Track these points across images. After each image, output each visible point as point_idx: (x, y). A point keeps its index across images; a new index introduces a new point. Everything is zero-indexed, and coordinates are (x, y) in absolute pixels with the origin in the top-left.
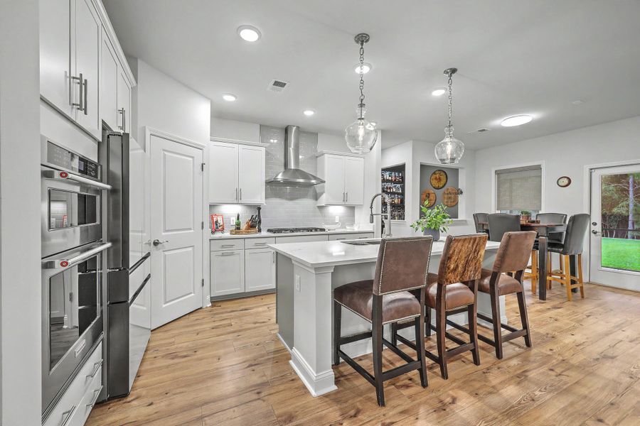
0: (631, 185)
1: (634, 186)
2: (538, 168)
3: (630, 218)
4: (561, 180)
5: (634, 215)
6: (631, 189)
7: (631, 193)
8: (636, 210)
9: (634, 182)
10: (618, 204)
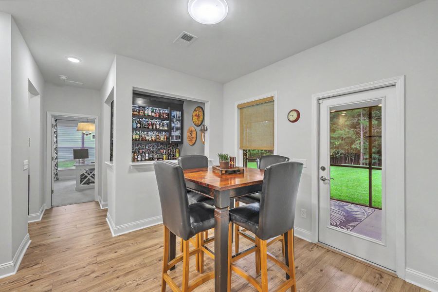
0: (362, 130)
1: (363, 131)
2: (271, 101)
3: (362, 151)
4: (291, 114)
5: (363, 149)
6: (362, 132)
7: (362, 135)
8: (364, 146)
9: (363, 128)
10: (355, 142)
